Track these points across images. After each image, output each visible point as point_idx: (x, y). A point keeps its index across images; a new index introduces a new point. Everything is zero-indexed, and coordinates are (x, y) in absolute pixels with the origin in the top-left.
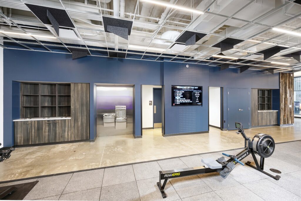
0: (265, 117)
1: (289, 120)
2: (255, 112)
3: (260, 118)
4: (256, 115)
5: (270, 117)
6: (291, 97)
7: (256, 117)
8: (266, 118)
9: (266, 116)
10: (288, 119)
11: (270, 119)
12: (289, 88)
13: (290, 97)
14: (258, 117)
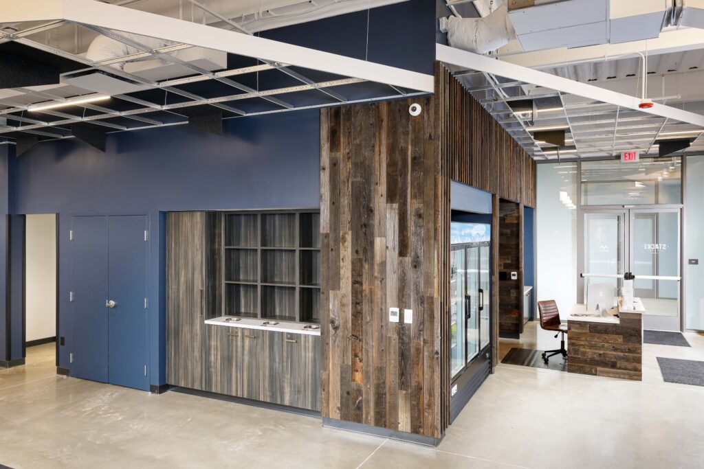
0: (246, 359)
1: (395, 408)
2: (192, 324)
3: (215, 358)
4: (199, 338)
5: (272, 359)
6: (408, 260)
7: (197, 345)
8: (250, 364)
9: (252, 353)
10: (380, 398)
11: (271, 369)
12: (394, 194)
13: (402, 253)
14: (206, 349)
